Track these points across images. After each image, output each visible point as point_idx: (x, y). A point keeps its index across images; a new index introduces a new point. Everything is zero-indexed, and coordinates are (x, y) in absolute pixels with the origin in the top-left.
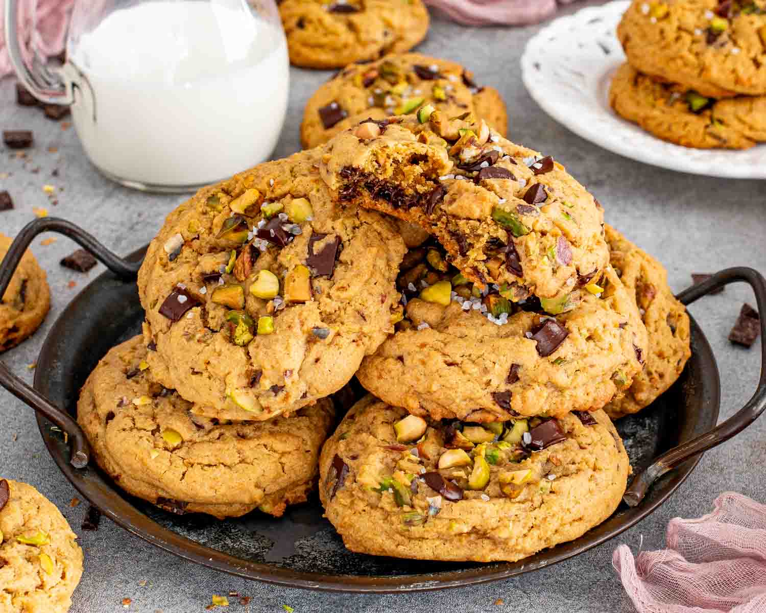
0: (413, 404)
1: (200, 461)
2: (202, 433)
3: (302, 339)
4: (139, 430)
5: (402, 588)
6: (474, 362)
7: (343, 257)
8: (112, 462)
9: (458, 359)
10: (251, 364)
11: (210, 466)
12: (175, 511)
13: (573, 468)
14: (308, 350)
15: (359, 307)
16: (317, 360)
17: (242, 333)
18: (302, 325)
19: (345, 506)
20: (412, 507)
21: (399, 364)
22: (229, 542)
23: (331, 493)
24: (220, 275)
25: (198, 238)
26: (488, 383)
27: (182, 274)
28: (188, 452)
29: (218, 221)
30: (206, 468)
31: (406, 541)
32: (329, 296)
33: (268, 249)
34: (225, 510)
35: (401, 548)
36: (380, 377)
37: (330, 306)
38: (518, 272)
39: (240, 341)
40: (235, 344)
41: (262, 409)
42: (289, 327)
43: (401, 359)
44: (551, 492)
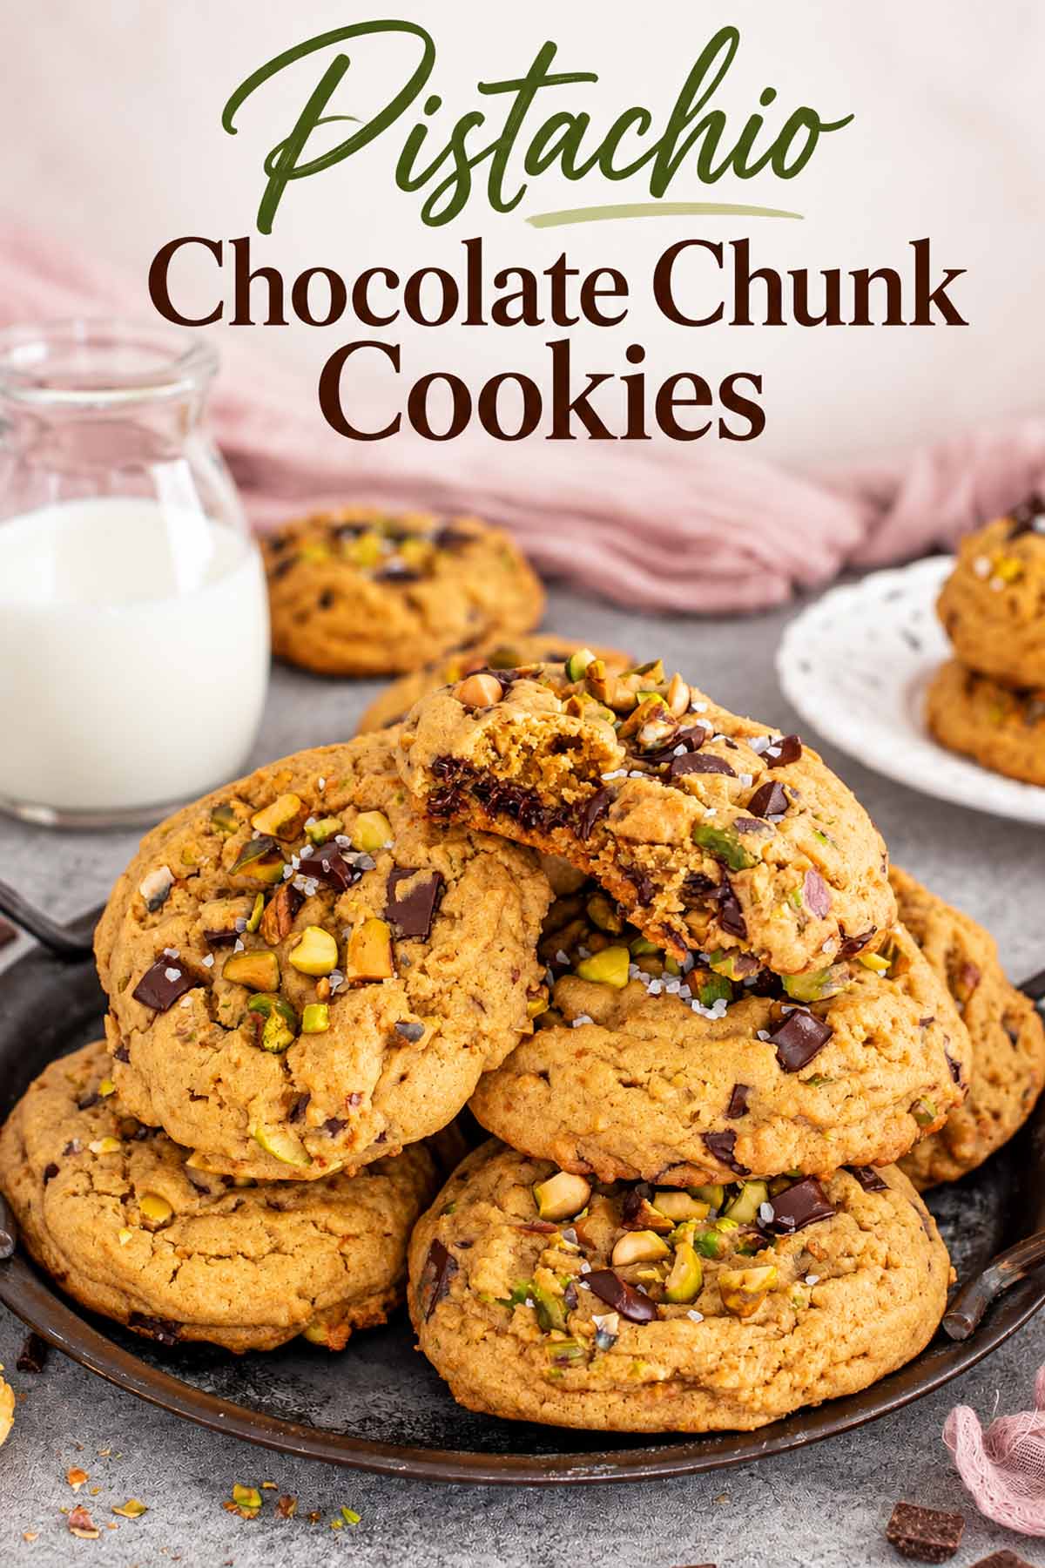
0: (567, 1153)
1: (202, 1248)
2: (205, 1201)
3: (378, 1041)
4: (100, 1194)
5: (553, 1477)
6: (669, 1080)
7: (446, 907)
8: (54, 1251)
9: (641, 1075)
10: (292, 1084)
11: (219, 1257)
12: (161, 1337)
13: (847, 1263)
14: (387, 1060)
15: (473, 989)
16: (403, 1078)
17: (276, 1032)
18: (378, 1019)
19: (451, 1330)
20: (568, 1333)
21: (541, 1086)
22: (251, 1393)
23: (427, 1308)
24: (237, 936)
25: (198, 875)
26: (695, 1116)
27: (172, 932)
28: (182, 1234)
29: (233, 843)
30: (213, 1261)
31: (559, 1395)
32: (423, 970)
33: (319, 892)
34: (244, 1338)
35: (548, 1407)
36: (509, 1107)
37: (427, 986)
38: (739, 930)
39: (272, 1044)
40: (264, 1050)
41: (310, 1159)
42: (357, 1021)
43: (544, 1075)
44: (812, 1306)
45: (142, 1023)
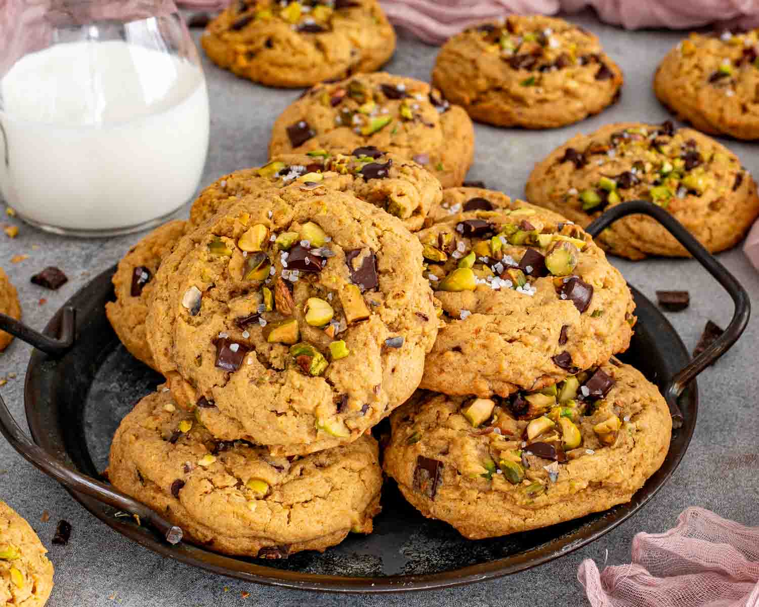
0: (485, 387)
1: (297, 499)
2: (284, 474)
3: (378, 350)
4: (222, 488)
5: (556, 554)
6: (530, 333)
7: (382, 267)
8: (201, 529)
9: (517, 335)
10: (335, 391)
11: (306, 502)
12: (280, 557)
14: (384, 362)
15: (416, 310)
16: (393, 370)
17: (318, 364)
18: (376, 340)
19: (455, 499)
20: (530, 479)
21: (458, 355)
23: (430, 493)
24: (259, 316)
25: (214, 286)
26: (548, 349)
27: (216, 325)
28: (282, 495)
29: (235, 263)
30: (306, 505)
31: (532, 513)
32: (387, 307)
33: (302, 278)
35: (529, 521)
36: (442, 371)
37: (392, 314)
39: (316, 372)
40: (312, 376)
41: (351, 431)
42: (365, 344)
43: (457, 349)
44: (637, 431)
45: (221, 381)
